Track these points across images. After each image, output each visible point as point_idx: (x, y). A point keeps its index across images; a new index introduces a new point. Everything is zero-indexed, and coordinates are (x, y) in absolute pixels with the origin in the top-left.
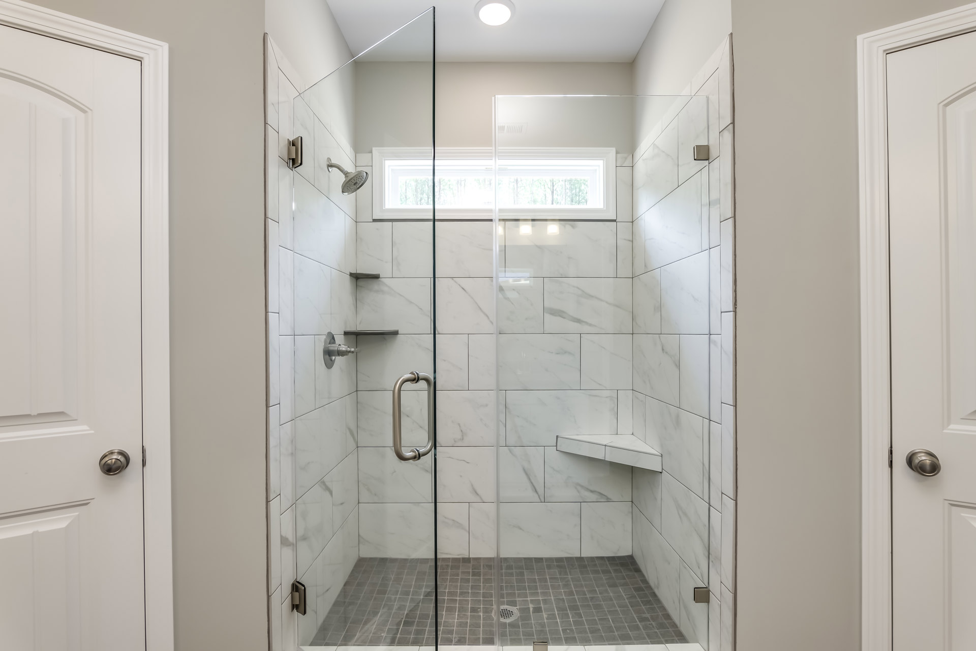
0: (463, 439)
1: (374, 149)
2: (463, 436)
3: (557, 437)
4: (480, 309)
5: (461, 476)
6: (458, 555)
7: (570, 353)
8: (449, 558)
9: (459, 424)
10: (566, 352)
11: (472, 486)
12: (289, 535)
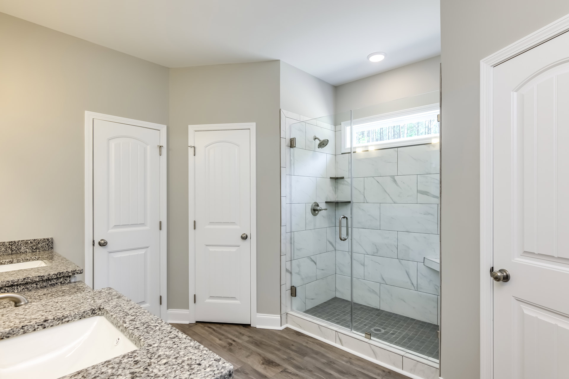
0: (377, 252)
1: (342, 123)
2: (377, 251)
3: (424, 258)
4: (386, 191)
5: (376, 270)
6: (375, 307)
7: (431, 214)
8: (371, 307)
9: (376, 245)
10: (429, 214)
11: (381, 275)
12: (290, 269)
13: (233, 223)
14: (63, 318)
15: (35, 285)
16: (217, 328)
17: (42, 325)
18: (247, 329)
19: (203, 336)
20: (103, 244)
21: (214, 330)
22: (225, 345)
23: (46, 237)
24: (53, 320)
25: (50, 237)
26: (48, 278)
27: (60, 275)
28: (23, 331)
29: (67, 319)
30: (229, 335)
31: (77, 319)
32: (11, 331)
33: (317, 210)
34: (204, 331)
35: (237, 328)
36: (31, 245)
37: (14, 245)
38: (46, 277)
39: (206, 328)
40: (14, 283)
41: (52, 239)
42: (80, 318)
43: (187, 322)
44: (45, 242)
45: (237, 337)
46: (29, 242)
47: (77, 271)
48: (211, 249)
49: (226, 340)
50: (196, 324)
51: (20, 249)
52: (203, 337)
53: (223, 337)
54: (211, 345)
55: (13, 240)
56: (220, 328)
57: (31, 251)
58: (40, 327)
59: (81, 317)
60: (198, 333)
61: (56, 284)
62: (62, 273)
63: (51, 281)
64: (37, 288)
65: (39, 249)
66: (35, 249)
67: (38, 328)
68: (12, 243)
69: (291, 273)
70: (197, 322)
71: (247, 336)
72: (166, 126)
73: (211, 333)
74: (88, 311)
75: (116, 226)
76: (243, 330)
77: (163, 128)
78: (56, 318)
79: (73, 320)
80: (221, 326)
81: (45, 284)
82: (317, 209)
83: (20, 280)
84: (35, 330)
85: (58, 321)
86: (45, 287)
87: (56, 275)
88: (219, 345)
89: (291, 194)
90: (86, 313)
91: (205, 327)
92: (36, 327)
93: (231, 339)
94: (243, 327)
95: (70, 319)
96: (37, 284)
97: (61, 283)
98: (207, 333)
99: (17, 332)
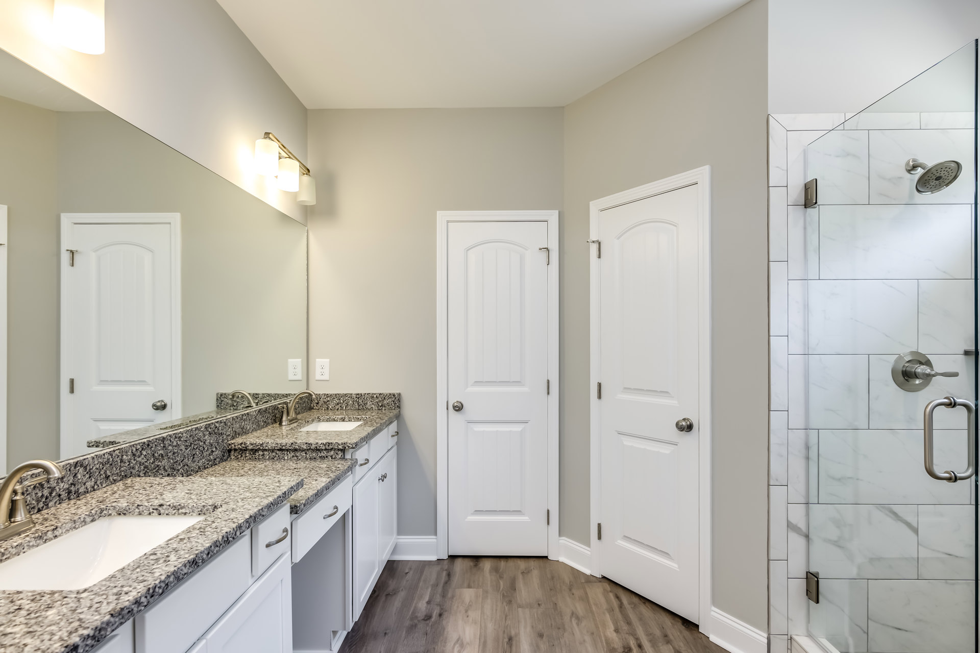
12: (802, 525)
13: (665, 393)
14: (179, 507)
15: (305, 454)
16: (629, 604)
17: (157, 509)
18: (686, 633)
19: (594, 608)
20: (459, 408)
21: (621, 606)
22: (616, 646)
23: (392, 392)
24: (168, 507)
25: (398, 392)
26: (316, 447)
27: (329, 445)
28: (138, 511)
29: (183, 511)
30: (641, 628)
31: (195, 514)
32: (127, 508)
33: (915, 376)
34: (602, 600)
35: (667, 621)
36: (377, 400)
37: (361, 399)
38: (313, 446)
39: (611, 596)
40: (282, 446)
41: (399, 394)
42: (199, 514)
43: (588, 572)
44: (391, 397)
45: (650, 641)
46: (375, 396)
47: (348, 444)
48: (628, 442)
49: (627, 636)
50: (600, 582)
51: (367, 403)
52: (592, 612)
53: (625, 627)
54: (593, 634)
55: (359, 392)
56: (635, 607)
57: (377, 408)
58: (155, 511)
59: (200, 512)
60: (590, 599)
61: (327, 457)
62: (331, 443)
63: (321, 452)
64: (306, 459)
65: (385, 407)
66: (381, 406)
67: (153, 512)
68: (359, 396)
69: (807, 536)
70: (604, 577)
71: (674, 648)
72: (557, 212)
73: (611, 610)
74: (209, 507)
75: (477, 383)
76: (676, 631)
77: (553, 216)
78: (171, 505)
79: (191, 514)
80: (640, 602)
81: (314, 455)
82: (915, 372)
83: (288, 445)
84: (150, 514)
85: (174, 510)
86: (315, 458)
87: (325, 445)
88: (606, 640)
89: (806, 330)
90: (205, 509)
91: (610, 592)
92: (151, 510)
93: (637, 639)
94: (683, 624)
95: (188, 511)
96: (306, 453)
97: (331, 457)
98: (605, 606)
99: (133, 511)
